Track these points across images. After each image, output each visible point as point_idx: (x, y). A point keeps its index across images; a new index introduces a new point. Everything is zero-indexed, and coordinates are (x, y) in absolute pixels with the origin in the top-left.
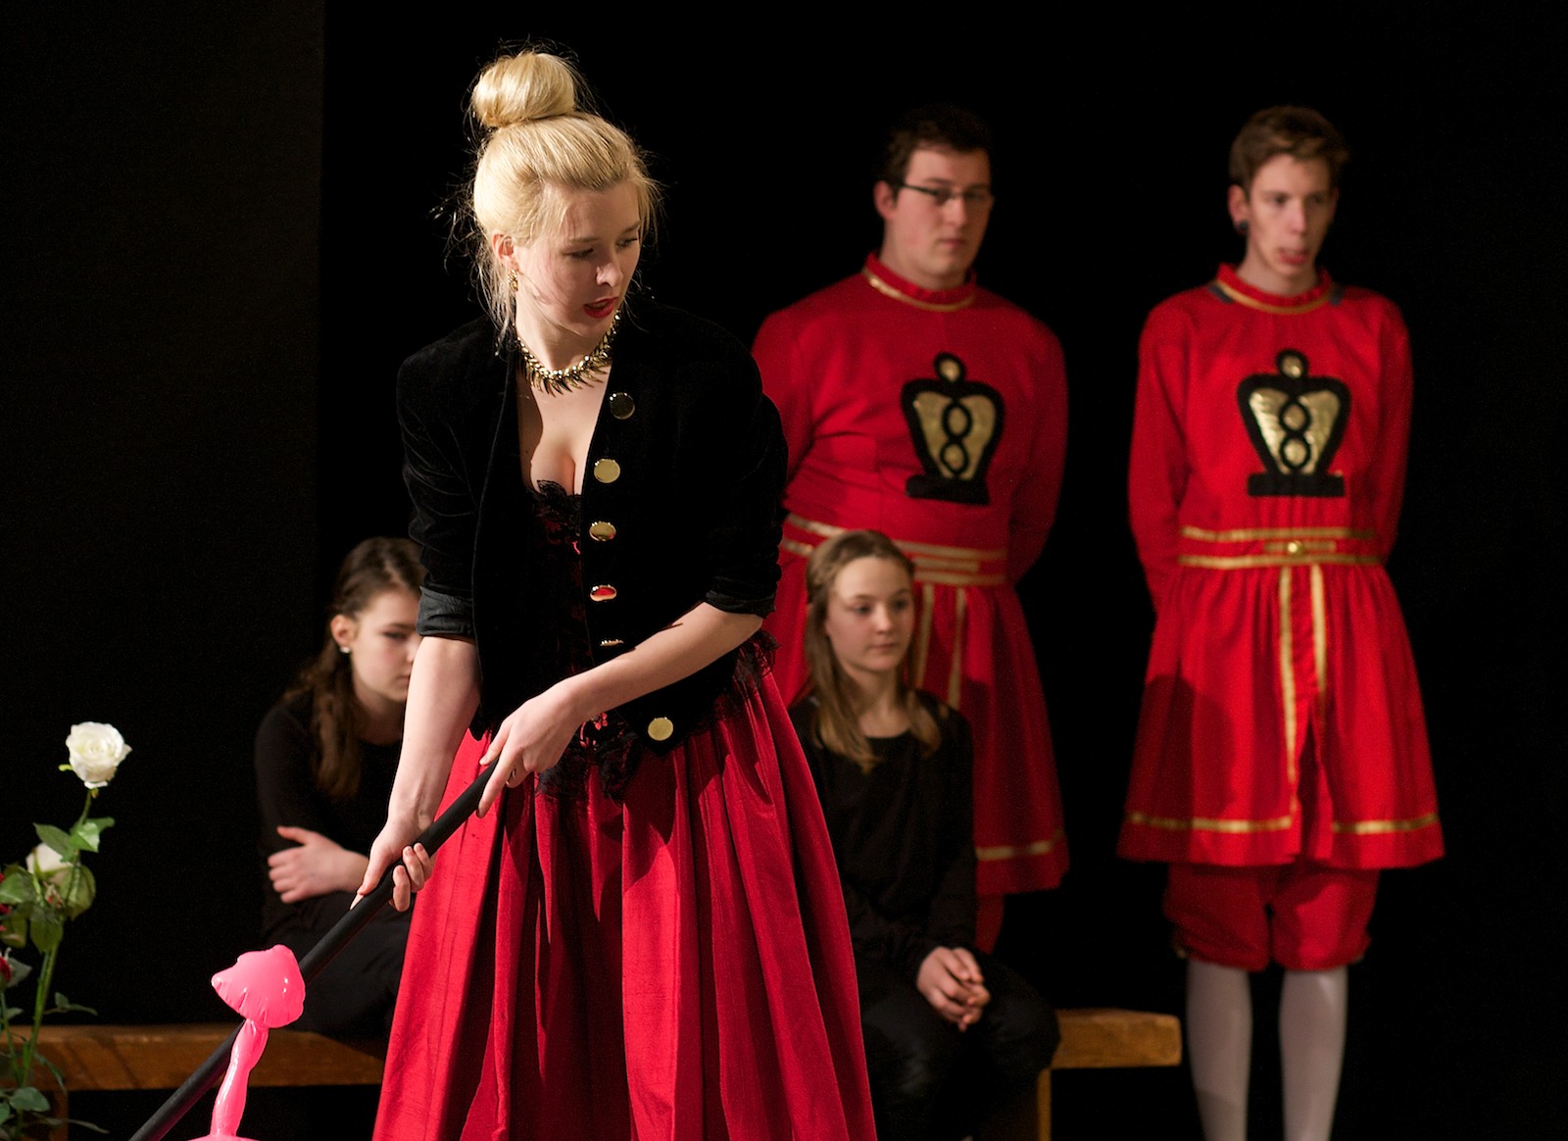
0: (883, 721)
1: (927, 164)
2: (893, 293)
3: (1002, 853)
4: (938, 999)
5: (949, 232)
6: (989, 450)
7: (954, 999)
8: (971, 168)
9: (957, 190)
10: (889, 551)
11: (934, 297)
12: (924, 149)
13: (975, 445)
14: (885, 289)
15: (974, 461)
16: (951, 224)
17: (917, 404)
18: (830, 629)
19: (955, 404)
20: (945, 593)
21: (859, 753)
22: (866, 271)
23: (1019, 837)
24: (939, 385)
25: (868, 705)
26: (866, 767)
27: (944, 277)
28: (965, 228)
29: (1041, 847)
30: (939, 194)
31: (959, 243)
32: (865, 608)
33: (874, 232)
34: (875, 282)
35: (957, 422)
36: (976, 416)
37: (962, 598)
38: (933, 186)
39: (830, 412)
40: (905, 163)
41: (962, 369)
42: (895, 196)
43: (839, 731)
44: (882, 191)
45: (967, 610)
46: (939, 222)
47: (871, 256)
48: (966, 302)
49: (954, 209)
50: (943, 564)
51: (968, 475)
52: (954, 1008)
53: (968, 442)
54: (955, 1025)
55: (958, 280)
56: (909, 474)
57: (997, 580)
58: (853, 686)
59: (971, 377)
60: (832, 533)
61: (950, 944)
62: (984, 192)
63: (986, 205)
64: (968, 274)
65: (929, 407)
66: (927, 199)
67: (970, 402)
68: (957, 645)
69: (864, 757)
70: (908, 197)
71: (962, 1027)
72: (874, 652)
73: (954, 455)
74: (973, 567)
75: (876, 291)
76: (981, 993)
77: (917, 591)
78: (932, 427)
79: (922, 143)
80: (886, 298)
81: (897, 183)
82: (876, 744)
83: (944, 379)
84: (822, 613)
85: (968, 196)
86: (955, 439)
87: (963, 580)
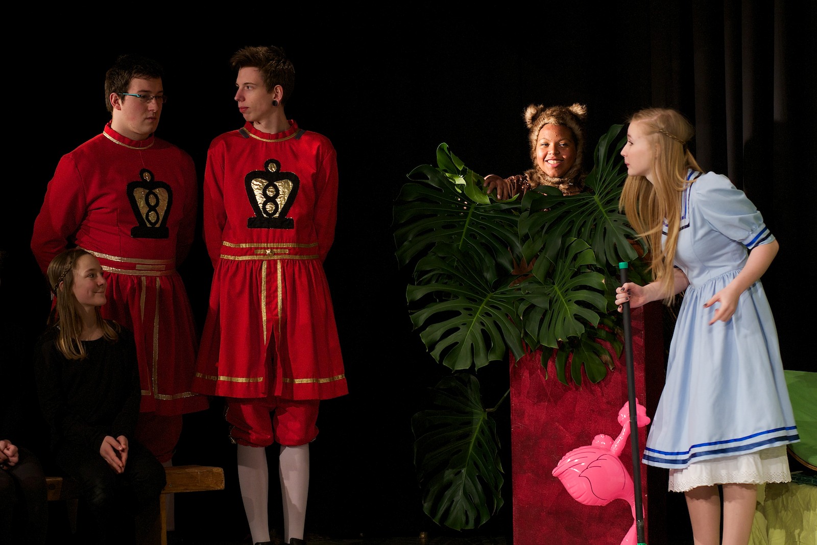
5: (151, 115)
6: (167, 212)
9: (153, 95)
16: (151, 111)
17: (135, 194)
19: (151, 192)
31: (154, 119)
32: (92, 275)
36: (160, 197)
37: (158, 282)
39: (95, 200)
41: (152, 176)
42: (123, 99)
45: (161, 287)
48: (151, 145)
50: (149, 267)
53: (158, 209)
56: (132, 226)
57: (172, 272)
65: (140, 194)
74: (163, 267)
77: (139, 279)
78: (142, 204)
83: (145, 181)
87: (158, 274)
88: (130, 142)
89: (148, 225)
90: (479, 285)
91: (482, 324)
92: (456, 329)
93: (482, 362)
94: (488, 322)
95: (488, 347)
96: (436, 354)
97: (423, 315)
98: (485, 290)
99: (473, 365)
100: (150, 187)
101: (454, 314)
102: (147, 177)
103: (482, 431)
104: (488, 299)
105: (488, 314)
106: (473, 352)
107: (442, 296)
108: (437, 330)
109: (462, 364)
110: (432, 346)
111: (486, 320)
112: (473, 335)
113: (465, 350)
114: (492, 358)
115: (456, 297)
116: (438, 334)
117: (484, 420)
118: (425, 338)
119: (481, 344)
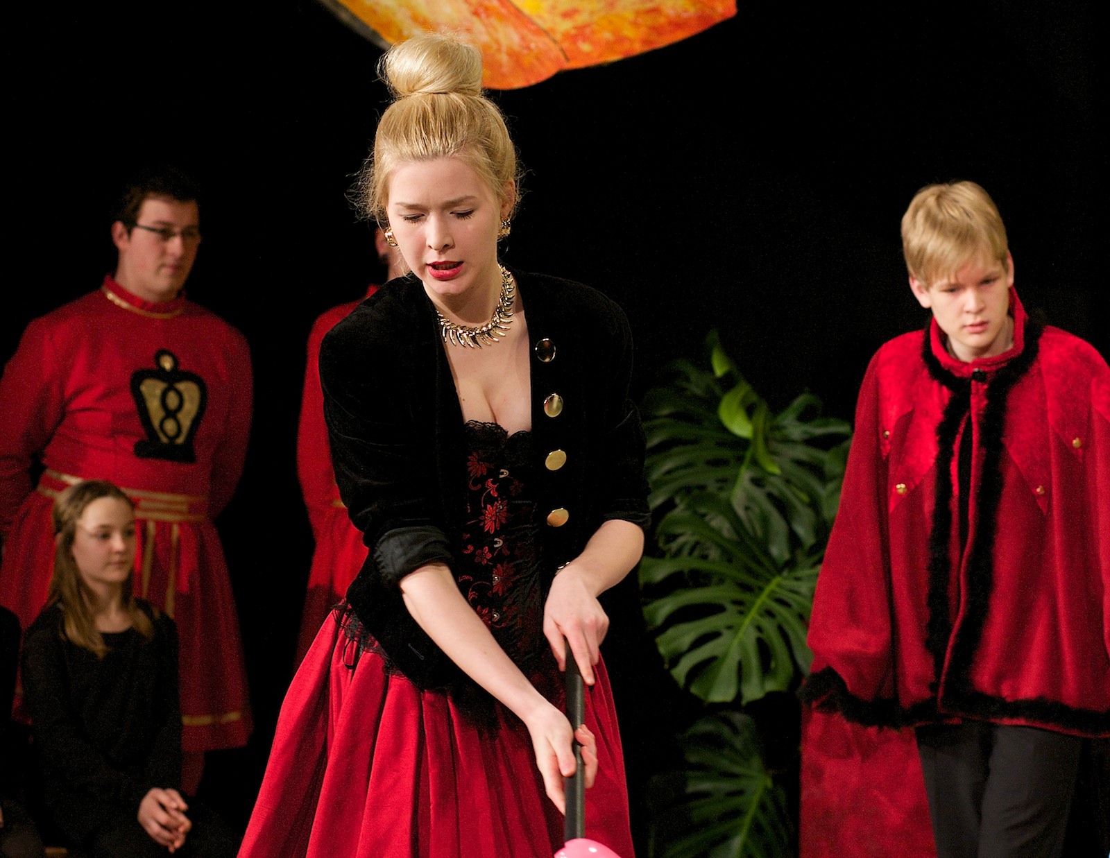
0: (113, 621)
1: (154, 210)
2: (124, 305)
3: (205, 720)
4: (154, 829)
5: (170, 260)
6: (196, 422)
7: (164, 827)
8: (186, 214)
9: (177, 230)
10: (119, 494)
11: (154, 308)
12: (152, 198)
13: (186, 418)
14: (118, 301)
15: (185, 430)
16: (173, 255)
17: (143, 388)
18: (76, 551)
19: (171, 388)
20: (163, 527)
21: (95, 644)
22: (104, 288)
23: (216, 708)
24: (160, 374)
25: (102, 609)
26: (101, 655)
27: (163, 294)
28: (182, 258)
29: (234, 716)
30: (164, 232)
31: (177, 268)
32: (104, 534)
33: (110, 259)
34: (111, 296)
35: (172, 400)
36: (186, 396)
37: (176, 530)
38: (159, 227)
39: (78, 393)
40: (137, 209)
41: (176, 362)
42: (130, 232)
43: (80, 627)
44: (119, 227)
45: (179, 540)
46: (163, 253)
47: (108, 277)
48: (178, 312)
49: (175, 245)
50: (162, 506)
51: (180, 440)
52: (166, 834)
53: (180, 416)
54: (166, 848)
55: (173, 296)
56: (136, 440)
57: (200, 517)
58: (92, 595)
59: (181, 368)
60: (74, 481)
61: (164, 787)
62: (195, 231)
63: (197, 240)
64: (179, 293)
65: (152, 390)
66: (153, 236)
67: (182, 386)
68: (173, 566)
69: (99, 648)
70: (139, 234)
71: (172, 849)
72: (111, 568)
73: (170, 426)
74: (184, 508)
75: (111, 303)
76: (185, 823)
77: (143, 524)
78: (154, 405)
79: (151, 194)
80: (118, 308)
81: (131, 224)
82: (107, 637)
83: (163, 369)
84: (70, 539)
85: (185, 234)
86: (171, 414)
87: (177, 518)
88: (143, 304)
89: (164, 440)
90: (760, 563)
91: (759, 629)
92: (714, 635)
93: (753, 692)
94: (769, 626)
95: (766, 668)
96: (680, 672)
97: (664, 608)
98: (768, 571)
99: (739, 696)
100: (170, 378)
101: (713, 609)
102: (167, 364)
103: (762, 807)
104: (772, 586)
105: (769, 613)
106: (741, 674)
107: (697, 579)
108: (685, 634)
109: (722, 693)
110: (676, 659)
111: (767, 624)
112: (742, 646)
113: (727, 670)
114: (771, 686)
115: (721, 581)
116: (687, 640)
117: (766, 788)
118: (666, 644)
119: (754, 662)
